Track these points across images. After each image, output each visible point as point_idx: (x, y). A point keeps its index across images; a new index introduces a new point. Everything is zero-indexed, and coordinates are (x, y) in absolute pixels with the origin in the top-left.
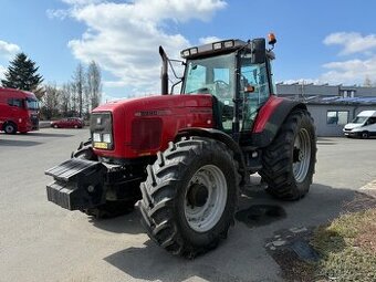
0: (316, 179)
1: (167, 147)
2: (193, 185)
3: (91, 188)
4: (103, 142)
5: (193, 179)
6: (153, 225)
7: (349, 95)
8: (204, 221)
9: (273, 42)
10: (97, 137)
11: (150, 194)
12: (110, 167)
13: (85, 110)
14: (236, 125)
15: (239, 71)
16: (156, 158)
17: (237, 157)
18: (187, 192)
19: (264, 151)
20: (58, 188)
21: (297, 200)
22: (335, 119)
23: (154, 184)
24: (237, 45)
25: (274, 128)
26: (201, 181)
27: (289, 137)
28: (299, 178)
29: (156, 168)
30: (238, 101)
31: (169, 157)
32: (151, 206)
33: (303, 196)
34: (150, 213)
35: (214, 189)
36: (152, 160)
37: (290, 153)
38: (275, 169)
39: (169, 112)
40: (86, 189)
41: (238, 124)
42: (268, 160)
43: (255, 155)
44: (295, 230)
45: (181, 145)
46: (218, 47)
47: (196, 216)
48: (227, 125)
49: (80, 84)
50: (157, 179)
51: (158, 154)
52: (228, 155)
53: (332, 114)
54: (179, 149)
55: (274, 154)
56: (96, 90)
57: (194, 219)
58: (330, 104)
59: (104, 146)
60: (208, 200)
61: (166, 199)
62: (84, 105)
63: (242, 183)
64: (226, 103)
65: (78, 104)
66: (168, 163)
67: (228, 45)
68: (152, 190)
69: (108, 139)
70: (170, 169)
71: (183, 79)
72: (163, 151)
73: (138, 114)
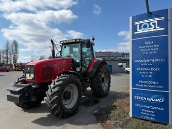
0: (111, 89)
1: (56, 78)
2: (66, 92)
3: (27, 95)
4: (30, 77)
5: (66, 90)
6: (51, 106)
7: (127, 56)
8: (70, 105)
9: (93, 39)
10: (28, 75)
11: (50, 95)
12: (33, 86)
13: (9, 63)
14: (81, 69)
15: (82, 50)
16: (52, 82)
17: (81, 81)
18: (63, 94)
19: (92, 79)
20: (13, 95)
21: (104, 97)
22: (122, 66)
23: (51, 92)
24: (81, 41)
25: (95, 70)
26: (69, 90)
27: (100, 74)
28: (105, 89)
29: (52, 85)
30: (82, 60)
31: (57, 82)
32: (50, 99)
33: (106, 96)
34: (50, 102)
35: (73, 93)
36: (50, 83)
37: (101, 79)
38: (96, 85)
39: (56, 65)
40: (25, 95)
41: (82, 69)
42: (93, 82)
43: (88, 80)
44: (102, 107)
45: (61, 77)
46: (74, 41)
47: (67, 103)
48: (78, 69)
49: (7, 50)
50: (53, 90)
51: (53, 81)
52: (78, 80)
53: (120, 64)
54: (60, 78)
55: (95, 80)
56: (16, 53)
57: (66, 105)
58: (119, 60)
59: (30, 78)
60: (71, 97)
61: (56, 97)
62: (9, 60)
63: (84, 90)
64: (78, 61)
65: (5, 60)
66: (56, 84)
67: (78, 41)
68: (51, 94)
69: (32, 76)
70: (57, 86)
71: (61, 52)
72: (54, 79)
73: (45, 66)
